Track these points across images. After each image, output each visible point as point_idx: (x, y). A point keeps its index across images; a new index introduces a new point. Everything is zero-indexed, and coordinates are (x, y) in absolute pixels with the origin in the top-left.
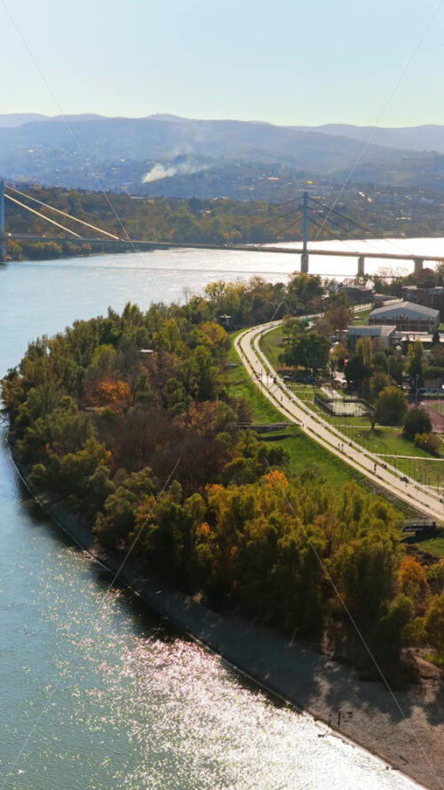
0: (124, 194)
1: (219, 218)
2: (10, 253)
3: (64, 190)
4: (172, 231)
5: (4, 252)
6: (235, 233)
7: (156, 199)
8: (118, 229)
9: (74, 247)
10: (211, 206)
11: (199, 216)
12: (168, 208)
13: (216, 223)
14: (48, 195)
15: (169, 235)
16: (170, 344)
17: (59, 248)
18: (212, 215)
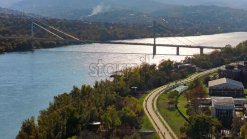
0: (80, 21)
1: (116, 30)
2: (35, 45)
3: (59, 20)
4: (99, 36)
5: (33, 45)
6: (122, 35)
7: (92, 23)
8: (78, 35)
9: (61, 43)
10: (112, 25)
11: (109, 29)
12: (97, 26)
13: (116, 32)
14: (53, 22)
15: (98, 37)
16: (111, 121)
17: (55, 43)
18: (114, 29)
